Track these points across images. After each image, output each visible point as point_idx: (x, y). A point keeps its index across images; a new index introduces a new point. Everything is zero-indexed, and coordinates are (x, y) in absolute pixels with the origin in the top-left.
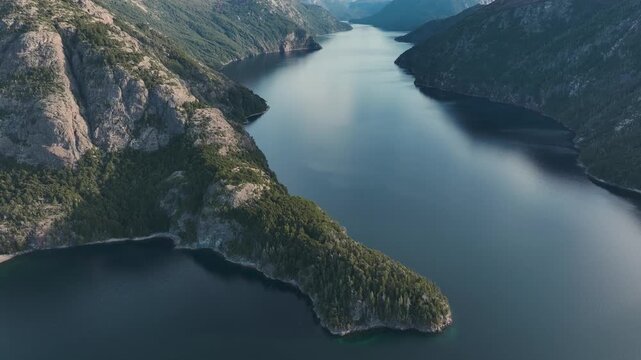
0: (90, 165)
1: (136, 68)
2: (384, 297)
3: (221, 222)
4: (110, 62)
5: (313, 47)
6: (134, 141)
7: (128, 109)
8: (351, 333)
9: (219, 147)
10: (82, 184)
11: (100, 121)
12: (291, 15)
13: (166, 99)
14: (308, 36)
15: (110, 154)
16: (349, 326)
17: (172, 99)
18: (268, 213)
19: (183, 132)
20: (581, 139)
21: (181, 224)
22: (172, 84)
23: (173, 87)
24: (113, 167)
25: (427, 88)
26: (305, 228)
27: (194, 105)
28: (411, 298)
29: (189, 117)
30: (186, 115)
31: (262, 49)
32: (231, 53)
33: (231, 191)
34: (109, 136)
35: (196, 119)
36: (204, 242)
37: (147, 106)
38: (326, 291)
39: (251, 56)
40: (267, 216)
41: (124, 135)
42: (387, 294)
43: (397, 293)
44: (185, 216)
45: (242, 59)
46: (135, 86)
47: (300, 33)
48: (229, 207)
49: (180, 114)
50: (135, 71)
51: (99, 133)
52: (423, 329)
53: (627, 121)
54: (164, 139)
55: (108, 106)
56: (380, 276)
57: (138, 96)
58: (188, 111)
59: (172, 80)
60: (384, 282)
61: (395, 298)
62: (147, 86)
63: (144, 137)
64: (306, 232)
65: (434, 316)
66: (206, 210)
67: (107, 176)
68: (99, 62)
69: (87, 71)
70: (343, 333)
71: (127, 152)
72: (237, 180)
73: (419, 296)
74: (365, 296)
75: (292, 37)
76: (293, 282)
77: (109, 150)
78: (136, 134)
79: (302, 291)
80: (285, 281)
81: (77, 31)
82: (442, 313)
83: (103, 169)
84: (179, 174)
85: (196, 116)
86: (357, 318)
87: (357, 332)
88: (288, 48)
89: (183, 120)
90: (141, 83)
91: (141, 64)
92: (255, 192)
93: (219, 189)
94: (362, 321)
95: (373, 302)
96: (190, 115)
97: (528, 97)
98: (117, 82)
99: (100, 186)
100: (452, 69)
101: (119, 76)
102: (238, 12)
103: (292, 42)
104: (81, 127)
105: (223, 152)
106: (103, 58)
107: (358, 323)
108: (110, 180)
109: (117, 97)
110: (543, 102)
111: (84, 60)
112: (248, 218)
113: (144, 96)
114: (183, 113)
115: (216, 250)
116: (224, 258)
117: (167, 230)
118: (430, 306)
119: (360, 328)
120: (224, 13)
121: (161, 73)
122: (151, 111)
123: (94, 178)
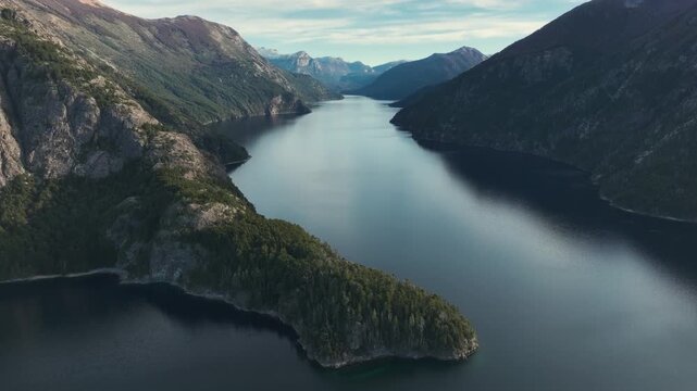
0: (20, 192)
1: (86, 84)
2: (390, 317)
3: (181, 247)
4: (54, 76)
5: (302, 110)
6: (79, 166)
7: (73, 130)
8: (348, 365)
9: (184, 171)
10: (6, 213)
11: (37, 143)
12: (278, 80)
13: (122, 119)
14: (296, 99)
15: (47, 181)
16: (345, 354)
17: (129, 119)
18: (241, 233)
19: (141, 155)
20: (599, 176)
21: (130, 255)
22: (131, 104)
23: (132, 108)
24: (49, 195)
25: (426, 141)
26: (287, 248)
27: (156, 128)
28: (425, 318)
29: (149, 140)
30: (146, 137)
31: (246, 112)
32: (211, 113)
33: (195, 211)
34: (47, 160)
35: (157, 142)
36: (159, 275)
37: (98, 127)
38: (314, 314)
39: (233, 118)
40: (240, 237)
41: (66, 159)
42: (394, 313)
43: (407, 311)
44: (137, 245)
45: (224, 120)
46: (84, 103)
47: (288, 97)
48: (192, 228)
49: (139, 136)
50: (85, 88)
51: (35, 157)
52: (443, 357)
53: (647, 153)
54: (117, 164)
55: (49, 126)
56: (384, 292)
57: (86, 115)
58: (148, 133)
59: (130, 101)
60: (390, 298)
61: (404, 317)
62: (99, 104)
63: (92, 162)
64: (290, 251)
65: (456, 339)
66: (163, 233)
67: (40, 205)
68: (41, 76)
69: (25, 87)
70: (338, 365)
71: (69, 179)
72: (203, 199)
73: (435, 315)
74: (366, 314)
75: (279, 100)
76: (271, 313)
77: (47, 176)
78: (82, 159)
79: (284, 322)
80: (262, 312)
81: (16, 45)
82: (466, 336)
83: (36, 198)
84: (132, 199)
85: (159, 138)
86: (355, 346)
87: (356, 363)
88: (274, 112)
89: (142, 143)
90: (92, 101)
91: (93, 81)
92: (226, 213)
93: (180, 208)
94: (363, 350)
95: (376, 324)
96: (151, 137)
97: (536, 143)
98: (62, 98)
99: (29, 216)
100: (452, 120)
101: (64, 93)
102: (220, 75)
103: (279, 106)
104: (12, 148)
105: (189, 176)
106: (45, 73)
107: (357, 353)
108: (44, 210)
109: (61, 115)
110: (553, 147)
111: (23, 75)
112: (216, 241)
113: (95, 114)
114: (141, 134)
115: (174, 283)
116: (183, 291)
117: (113, 265)
118: (450, 327)
119: (361, 358)
120: (205, 75)
121: (118, 93)
122: (102, 133)
123: (23, 207)
